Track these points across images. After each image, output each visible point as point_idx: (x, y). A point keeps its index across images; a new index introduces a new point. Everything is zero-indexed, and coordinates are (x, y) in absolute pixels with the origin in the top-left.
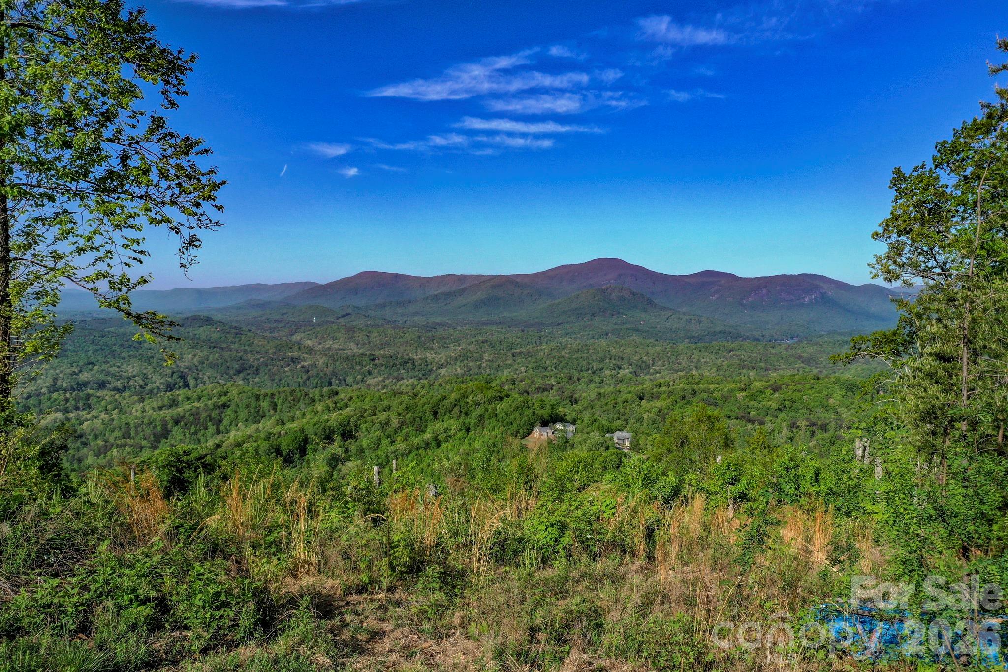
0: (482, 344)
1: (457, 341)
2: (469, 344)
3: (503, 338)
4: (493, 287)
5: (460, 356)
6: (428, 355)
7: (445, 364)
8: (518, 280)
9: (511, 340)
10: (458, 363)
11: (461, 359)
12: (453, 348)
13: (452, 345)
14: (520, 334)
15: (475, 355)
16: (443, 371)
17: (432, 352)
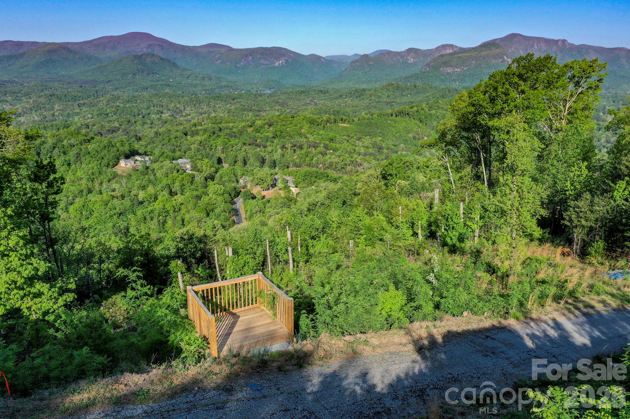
0: (50, 97)
1: (28, 95)
2: (40, 97)
3: (66, 92)
4: (50, 52)
5: (34, 107)
6: (5, 106)
7: (22, 113)
8: (69, 47)
9: (73, 93)
10: (33, 112)
11: (35, 109)
12: (26, 100)
13: (24, 98)
14: (80, 89)
15: (47, 106)
16: (22, 119)
17: (8, 104)
